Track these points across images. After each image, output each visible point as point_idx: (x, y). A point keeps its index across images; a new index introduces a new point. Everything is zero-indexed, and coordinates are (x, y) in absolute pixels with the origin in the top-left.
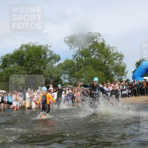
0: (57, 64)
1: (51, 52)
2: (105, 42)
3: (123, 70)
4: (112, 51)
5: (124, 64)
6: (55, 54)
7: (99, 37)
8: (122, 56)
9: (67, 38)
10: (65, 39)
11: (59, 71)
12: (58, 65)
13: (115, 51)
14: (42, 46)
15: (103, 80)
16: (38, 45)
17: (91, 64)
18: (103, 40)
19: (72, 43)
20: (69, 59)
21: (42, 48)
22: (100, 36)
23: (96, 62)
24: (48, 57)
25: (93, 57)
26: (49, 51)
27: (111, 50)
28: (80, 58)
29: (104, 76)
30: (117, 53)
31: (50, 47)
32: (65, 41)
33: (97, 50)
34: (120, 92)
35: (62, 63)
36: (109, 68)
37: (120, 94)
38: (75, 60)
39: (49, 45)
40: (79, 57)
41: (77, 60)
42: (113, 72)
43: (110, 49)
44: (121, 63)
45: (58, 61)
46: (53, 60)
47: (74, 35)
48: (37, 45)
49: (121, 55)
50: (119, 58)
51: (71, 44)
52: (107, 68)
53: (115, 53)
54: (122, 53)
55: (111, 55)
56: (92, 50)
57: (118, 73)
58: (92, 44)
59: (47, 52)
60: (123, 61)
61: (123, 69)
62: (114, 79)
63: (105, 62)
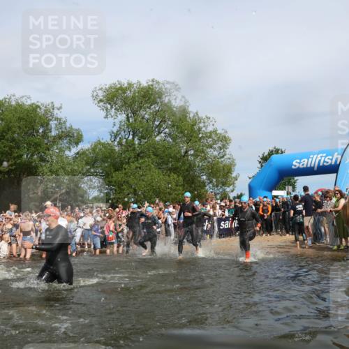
0: (74, 150)
1: (61, 123)
2: (188, 104)
3: (228, 173)
4: (204, 126)
5: (229, 159)
6: (71, 128)
7: (175, 93)
8: (226, 141)
9: (100, 91)
10: (95, 94)
11: (76, 168)
12: (78, 153)
13: (210, 129)
14: (38, 107)
15: (178, 195)
16: (29, 102)
17: (153, 157)
18: (183, 100)
19: (110, 104)
20: (103, 141)
21: (38, 110)
22: (178, 89)
23: (164, 152)
24: (54, 133)
25: (158, 138)
26: (57, 119)
27: (201, 125)
28: (127, 140)
29: (180, 186)
30: (215, 131)
31: (58, 109)
32: (95, 97)
33: (170, 123)
34: (216, 225)
35: (87, 150)
36: (195, 166)
37: (216, 229)
38: (116, 143)
39: (57, 105)
40: (127, 137)
41: (120, 144)
42: (204, 177)
43: (200, 122)
44: (223, 157)
45: (77, 144)
46: (65, 141)
47: (117, 83)
48: (27, 104)
49: (225, 137)
50: (220, 144)
51: (109, 106)
52: (191, 167)
53: (211, 133)
54: (226, 132)
55: (200, 136)
56: (157, 123)
57: (214, 180)
58: (157, 108)
59: (51, 122)
60: (228, 151)
61: (227, 170)
62: (207, 191)
63: (186, 152)
